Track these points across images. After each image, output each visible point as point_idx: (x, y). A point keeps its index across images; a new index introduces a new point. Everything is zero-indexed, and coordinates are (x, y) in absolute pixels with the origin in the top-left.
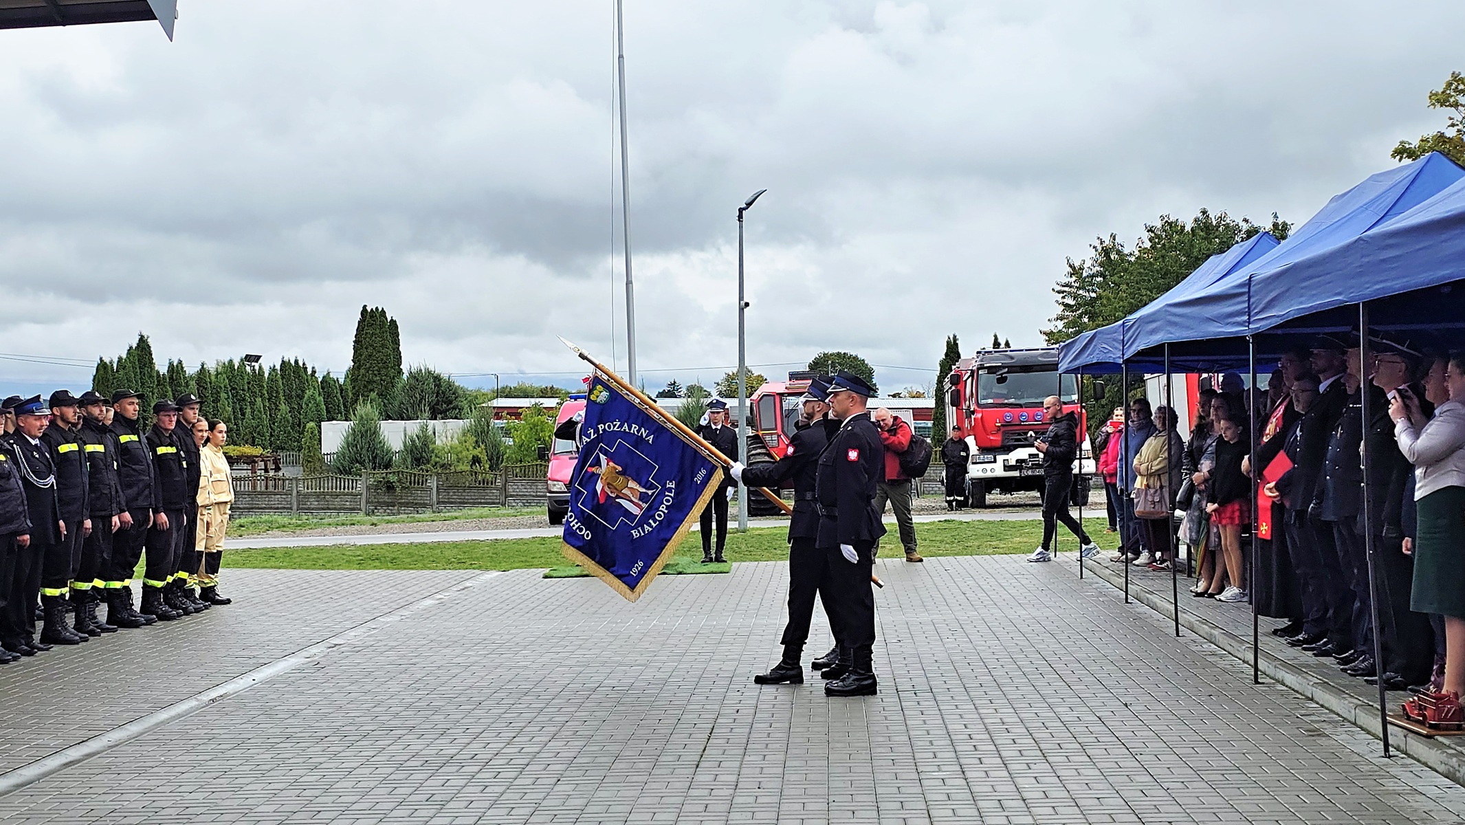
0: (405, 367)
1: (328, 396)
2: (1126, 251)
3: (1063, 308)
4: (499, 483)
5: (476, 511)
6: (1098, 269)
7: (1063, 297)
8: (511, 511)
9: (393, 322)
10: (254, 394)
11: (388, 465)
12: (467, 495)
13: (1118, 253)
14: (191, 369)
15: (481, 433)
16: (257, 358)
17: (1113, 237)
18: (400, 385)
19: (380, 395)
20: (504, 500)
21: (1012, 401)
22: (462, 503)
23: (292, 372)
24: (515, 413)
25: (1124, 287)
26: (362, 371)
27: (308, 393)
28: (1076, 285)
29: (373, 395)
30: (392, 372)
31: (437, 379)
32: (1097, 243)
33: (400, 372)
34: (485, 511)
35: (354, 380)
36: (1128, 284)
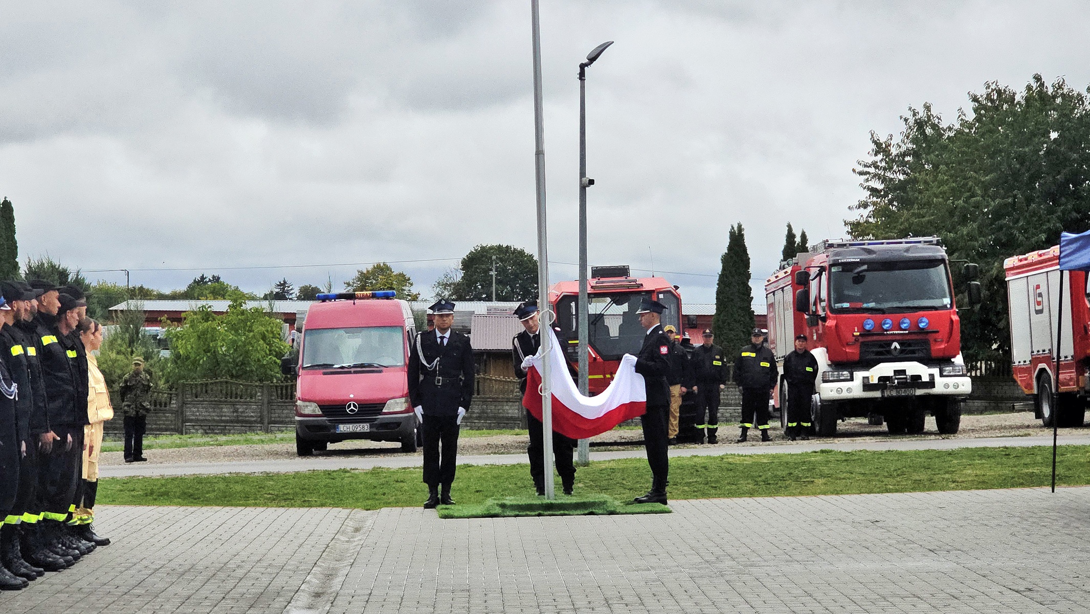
2: (944, 125)
3: (869, 193)
6: (910, 146)
7: (867, 180)
13: (934, 127)
17: (928, 108)
21: (872, 305)
25: (942, 167)
28: (883, 164)
32: (909, 115)
36: (947, 165)
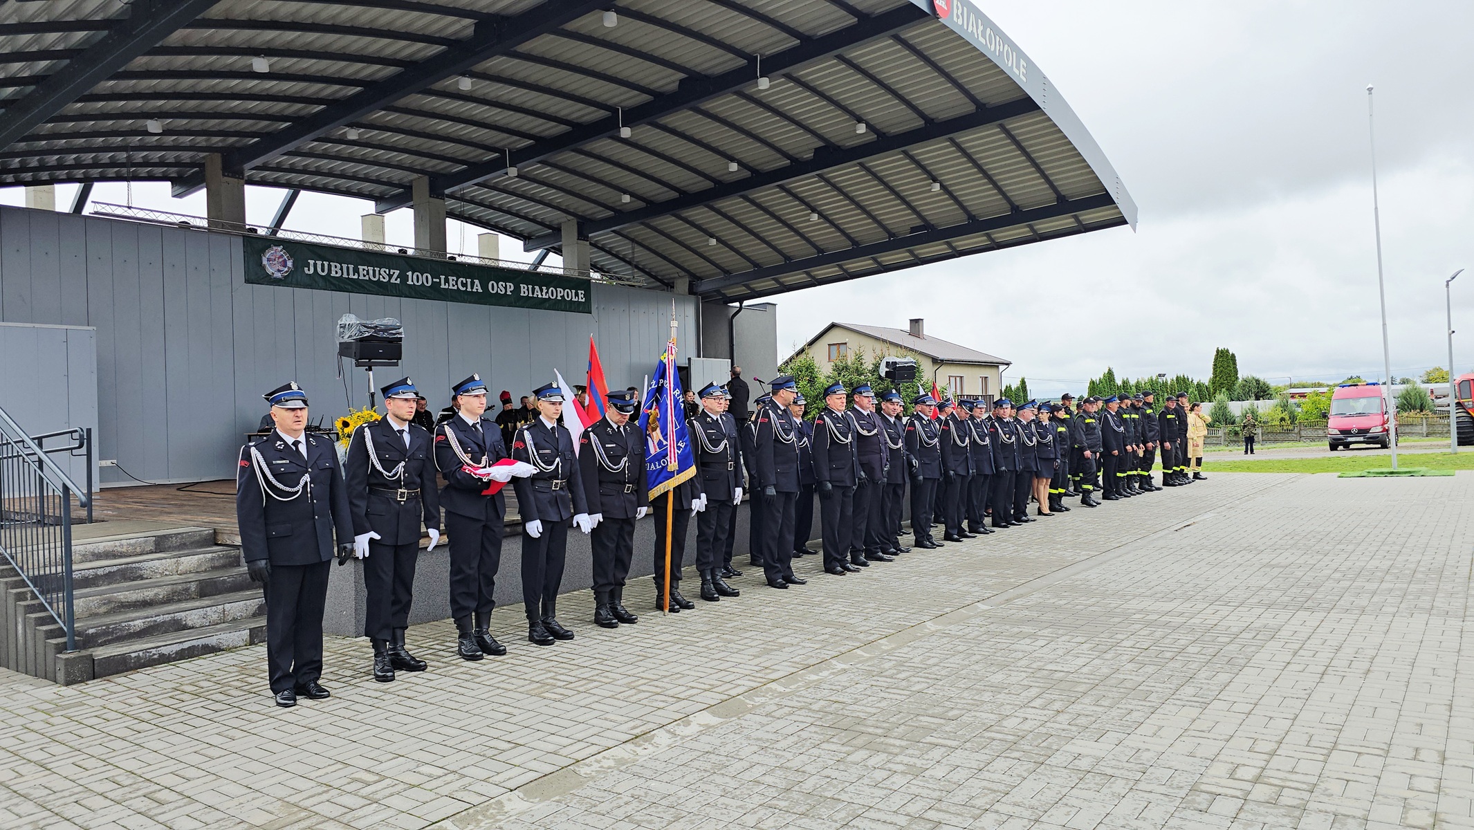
0: (1239, 375)
1: (1200, 391)
4: (1296, 430)
5: (1285, 444)
8: (1305, 444)
9: (1233, 355)
10: (1163, 392)
11: (1233, 423)
12: (1278, 437)
14: (1133, 382)
15: (1285, 407)
16: (1164, 375)
18: (1237, 385)
19: (1227, 390)
20: (1300, 438)
22: (1276, 441)
23: (1182, 382)
24: (1303, 396)
26: (1218, 379)
27: (1190, 390)
29: (1224, 390)
30: (1233, 379)
31: (1258, 381)
33: (1237, 378)
34: (1290, 444)
35: (1214, 383)
